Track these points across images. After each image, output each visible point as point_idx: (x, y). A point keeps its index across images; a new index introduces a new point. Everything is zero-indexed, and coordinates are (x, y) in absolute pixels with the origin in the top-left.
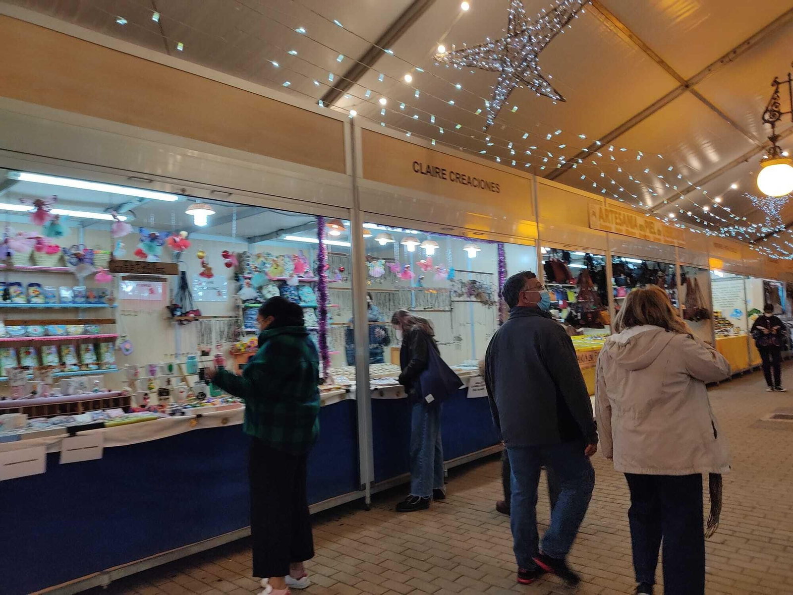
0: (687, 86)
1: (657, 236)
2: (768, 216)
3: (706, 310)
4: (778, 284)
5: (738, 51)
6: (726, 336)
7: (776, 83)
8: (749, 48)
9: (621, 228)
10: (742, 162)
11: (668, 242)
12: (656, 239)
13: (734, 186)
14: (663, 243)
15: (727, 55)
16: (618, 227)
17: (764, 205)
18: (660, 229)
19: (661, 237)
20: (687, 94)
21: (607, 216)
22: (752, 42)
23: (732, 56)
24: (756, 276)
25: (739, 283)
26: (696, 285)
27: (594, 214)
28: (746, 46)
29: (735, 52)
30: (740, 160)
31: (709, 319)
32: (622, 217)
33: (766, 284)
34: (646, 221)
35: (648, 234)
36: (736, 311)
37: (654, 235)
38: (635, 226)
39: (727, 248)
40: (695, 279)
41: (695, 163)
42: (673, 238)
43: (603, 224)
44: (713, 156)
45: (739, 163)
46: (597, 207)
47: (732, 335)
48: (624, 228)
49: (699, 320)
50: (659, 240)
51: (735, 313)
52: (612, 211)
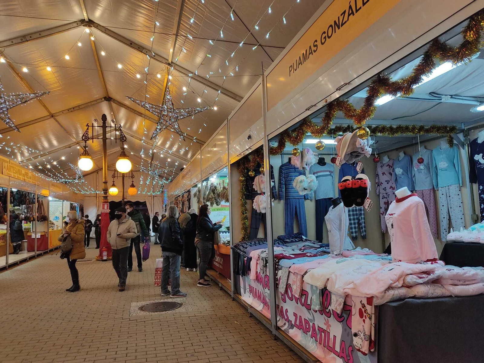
0: (52, 116)
1: (29, 180)
2: (77, 174)
3: (46, 216)
4: (76, 205)
5: (75, 109)
6: (52, 229)
7: (87, 125)
8: (79, 109)
9: (15, 175)
10: (68, 148)
11: (33, 182)
12: (28, 181)
13: (63, 158)
14: (31, 183)
15: (70, 109)
16: (14, 174)
17: (76, 169)
18: (31, 176)
19: (31, 180)
20: (52, 119)
21: (10, 169)
22: (81, 107)
23: (72, 110)
24: (67, 200)
25: (60, 203)
26: (42, 204)
27: (5, 168)
28: (78, 108)
29: (74, 109)
30: (67, 147)
31: (47, 220)
32: (16, 170)
33: (71, 204)
34: (25, 172)
35: (26, 178)
36: (56, 217)
37: (28, 179)
38: (20, 174)
39: (57, 186)
40: (42, 201)
41: (46, 145)
42: (36, 181)
43: (8, 172)
44: (55, 143)
45: (66, 148)
46: (6, 164)
47: (55, 229)
48: (16, 175)
49: (42, 221)
50: (30, 181)
51: (55, 218)
52: (12, 167)
